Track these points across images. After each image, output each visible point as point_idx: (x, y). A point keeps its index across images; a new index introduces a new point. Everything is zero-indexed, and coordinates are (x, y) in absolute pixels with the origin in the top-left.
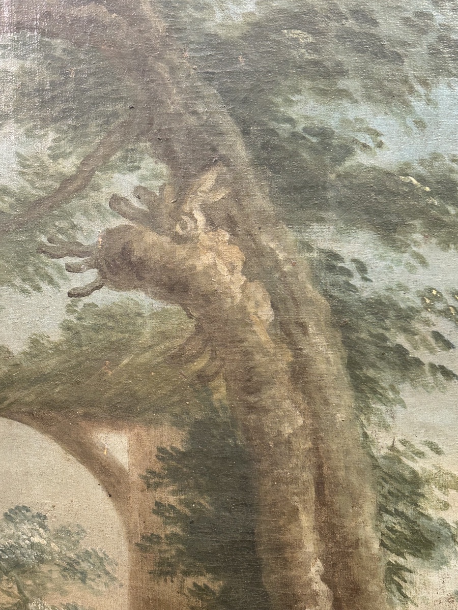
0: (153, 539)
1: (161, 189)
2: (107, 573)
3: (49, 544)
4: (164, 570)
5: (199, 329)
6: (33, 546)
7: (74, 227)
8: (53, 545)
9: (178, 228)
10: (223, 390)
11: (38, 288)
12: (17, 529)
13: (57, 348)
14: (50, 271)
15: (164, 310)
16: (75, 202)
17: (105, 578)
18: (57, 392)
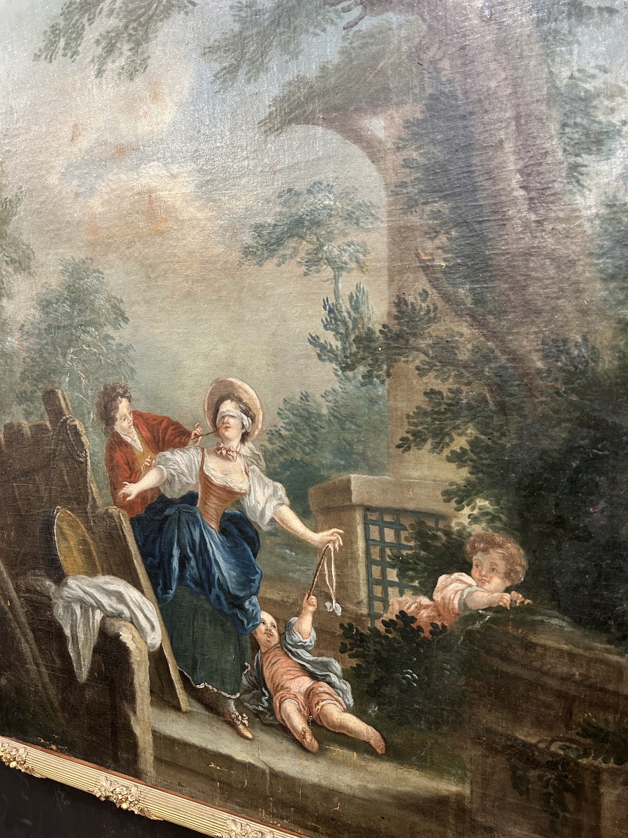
0: (403, 185)
2: (372, 215)
3: (335, 204)
4: (411, 205)
5: (430, 27)
6: (325, 207)
8: (337, 203)
11: (324, 30)
12: (315, 198)
13: (337, 69)
14: (332, 15)
15: (407, 21)
17: (371, 219)
18: (337, 100)
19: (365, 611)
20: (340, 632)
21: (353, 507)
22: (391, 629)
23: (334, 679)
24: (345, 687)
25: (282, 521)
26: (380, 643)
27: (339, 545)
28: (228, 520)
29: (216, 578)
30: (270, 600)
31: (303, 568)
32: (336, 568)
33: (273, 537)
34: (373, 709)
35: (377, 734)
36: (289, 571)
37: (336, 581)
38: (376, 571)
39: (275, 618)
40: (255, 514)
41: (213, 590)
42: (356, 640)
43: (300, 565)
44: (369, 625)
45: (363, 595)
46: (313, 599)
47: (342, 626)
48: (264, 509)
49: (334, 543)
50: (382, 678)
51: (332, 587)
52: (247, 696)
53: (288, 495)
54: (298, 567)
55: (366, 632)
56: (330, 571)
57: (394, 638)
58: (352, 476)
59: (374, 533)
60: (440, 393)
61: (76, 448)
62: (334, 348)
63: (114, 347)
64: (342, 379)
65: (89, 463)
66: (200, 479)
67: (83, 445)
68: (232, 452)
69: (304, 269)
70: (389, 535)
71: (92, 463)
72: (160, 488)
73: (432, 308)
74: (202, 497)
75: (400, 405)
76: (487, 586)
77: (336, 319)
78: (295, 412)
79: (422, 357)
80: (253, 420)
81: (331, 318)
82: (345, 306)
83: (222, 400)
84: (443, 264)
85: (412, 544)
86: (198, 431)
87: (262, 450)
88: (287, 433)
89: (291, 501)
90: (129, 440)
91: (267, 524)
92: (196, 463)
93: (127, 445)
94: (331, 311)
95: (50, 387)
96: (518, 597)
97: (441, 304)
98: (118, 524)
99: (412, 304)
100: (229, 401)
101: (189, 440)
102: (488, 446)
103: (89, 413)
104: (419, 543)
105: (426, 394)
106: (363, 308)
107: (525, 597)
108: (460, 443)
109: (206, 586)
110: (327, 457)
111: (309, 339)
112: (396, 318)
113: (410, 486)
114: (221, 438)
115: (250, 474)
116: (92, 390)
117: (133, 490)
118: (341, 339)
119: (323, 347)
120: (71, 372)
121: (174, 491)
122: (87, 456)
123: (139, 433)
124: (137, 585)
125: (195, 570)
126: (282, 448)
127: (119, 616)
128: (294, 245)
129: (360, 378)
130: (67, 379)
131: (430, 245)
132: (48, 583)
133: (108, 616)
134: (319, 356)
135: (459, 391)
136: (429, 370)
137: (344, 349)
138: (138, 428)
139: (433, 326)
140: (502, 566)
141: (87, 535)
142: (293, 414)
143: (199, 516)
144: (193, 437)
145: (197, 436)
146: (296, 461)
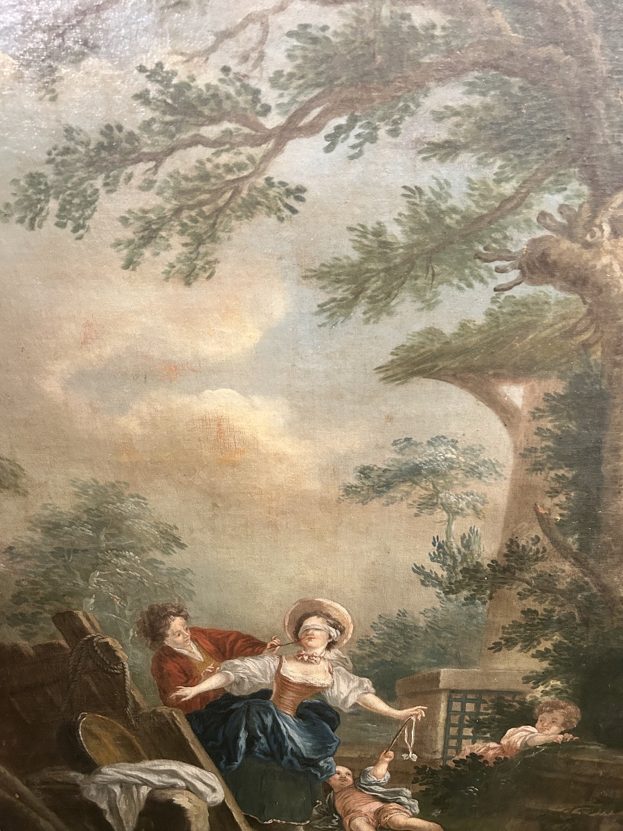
0: (532, 450)
1: (581, 206)
2: (497, 472)
3: (458, 458)
4: (537, 467)
5: (590, 312)
6: (446, 459)
7: (506, 237)
8: (460, 458)
9: (588, 238)
10: (599, 353)
11: (470, 286)
12: (436, 450)
13: (480, 330)
14: (482, 272)
15: (566, 299)
16: (510, 218)
17: (494, 475)
18: (476, 360)
19: (439, 756)
20: (413, 771)
21: (440, 691)
22: (461, 764)
23: (403, 799)
24: (413, 803)
25: (366, 705)
26: (449, 774)
27: (422, 717)
28: (305, 708)
29: (290, 748)
30: (347, 758)
31: (383, 734)
32: (415, 732)
33: (354, 716)
34: (437, 812)
35: (438, 826)
36: (369, 738)
37: (415, 740)
38: (453, 731)
39: (350, 769)
40: (337, 701)
41: (285, 757)
42: (427, 775)
43: (381, 733)
44: (441, 764)
45: (440, 746)
46: (391, 753)
47: (416, 768)
48: (347, 698)
49: (417, 715)
50: (448, 793)
51: (410, 744)
52: (317, 822)
53: (374, 686)
54: (378, 734)
55: (438, 769)
56: (410, 734)
57: (461, 770)
58: (442, 670)
59: (457, 706)
60: (536, 612)
61: (108, 662)
62: (440, 576)
63: (164, 571)
64: (443, 600)
65: (128, 673)
66: (276, 679)
67: (119, 658)
68: (316, 657)
69: (415, 511)
70: (470, 707)
71: (133, 675)
72: (226, 689)
73: (541, 550)
74: (276, 693)
75: (497, 620)
76: (546, 732)
77: (445, 554)
78: (390, 625)
79: (526, 586)
80: (342, 631)
81: (439, 553)
82: (456, 544)
83: (307, 616)
84: (559, 518)
85: (490, 711)
86: (276, 642)
87: (349, 655)
88: (380, 641)
89: (377, 690)
90: (185, 652)
91: (350, 708)
92: (272, 667)
93: (181, 656)
94: (440, 547)
95: (64, 608)
96: (569, 737)
97: (549, 547)
98: (170, 721)
99: (523, 546)
100: (315, 617)
101: (264, 649)
102: (568, 647)
103: (127, 631)
104: (496, 711)
105: (523, 612)
106: (475, 547)
107: (574, 736)
108: (546, 645)
109: (278, 756)
110: (420, 657)
111: (413, 568)
112: (506, 555)
113: (496, 675)
114: (304, 647)
115: (334, 673)
116: (130, 610)
117: (190, 692)
118: (447, 570)
119: (428, 576)
120: (97, 593)
121: (243, 691)
122: (124, 668)
123: (200, 647)
124: (194, 762)
125: (266, 745)
126: (373, 653)
127: (173, 786)
128: (406, 489)
129: (463, 600)
130: (92, 601)
131: (548, 502)
132: (72, 774)
133: (157, 789)
134: (423, 583)
135: (553, 611)
136: (528, 596)
137: (450, 578)
138: (198, 642)
139: (540, 563)
140: (561, 719)
141: (127, 732)
142: (388, 627)
143: (272, 707)
144: (268, 647)
145: (273, 646)
146: (387, 661)
